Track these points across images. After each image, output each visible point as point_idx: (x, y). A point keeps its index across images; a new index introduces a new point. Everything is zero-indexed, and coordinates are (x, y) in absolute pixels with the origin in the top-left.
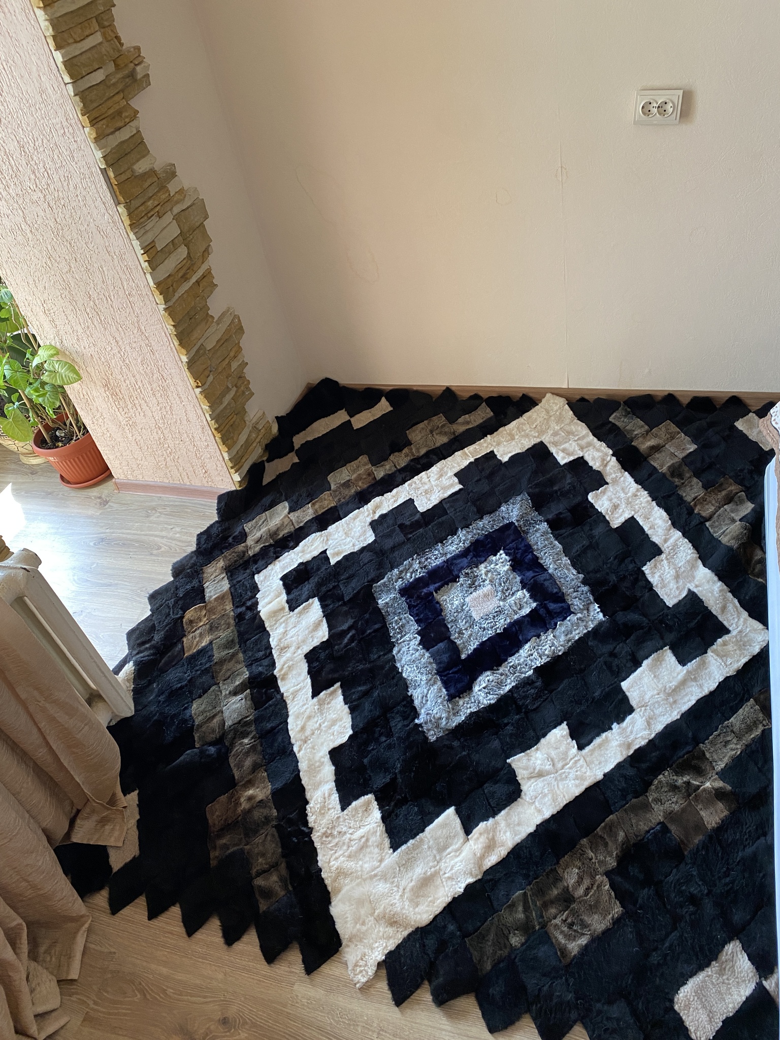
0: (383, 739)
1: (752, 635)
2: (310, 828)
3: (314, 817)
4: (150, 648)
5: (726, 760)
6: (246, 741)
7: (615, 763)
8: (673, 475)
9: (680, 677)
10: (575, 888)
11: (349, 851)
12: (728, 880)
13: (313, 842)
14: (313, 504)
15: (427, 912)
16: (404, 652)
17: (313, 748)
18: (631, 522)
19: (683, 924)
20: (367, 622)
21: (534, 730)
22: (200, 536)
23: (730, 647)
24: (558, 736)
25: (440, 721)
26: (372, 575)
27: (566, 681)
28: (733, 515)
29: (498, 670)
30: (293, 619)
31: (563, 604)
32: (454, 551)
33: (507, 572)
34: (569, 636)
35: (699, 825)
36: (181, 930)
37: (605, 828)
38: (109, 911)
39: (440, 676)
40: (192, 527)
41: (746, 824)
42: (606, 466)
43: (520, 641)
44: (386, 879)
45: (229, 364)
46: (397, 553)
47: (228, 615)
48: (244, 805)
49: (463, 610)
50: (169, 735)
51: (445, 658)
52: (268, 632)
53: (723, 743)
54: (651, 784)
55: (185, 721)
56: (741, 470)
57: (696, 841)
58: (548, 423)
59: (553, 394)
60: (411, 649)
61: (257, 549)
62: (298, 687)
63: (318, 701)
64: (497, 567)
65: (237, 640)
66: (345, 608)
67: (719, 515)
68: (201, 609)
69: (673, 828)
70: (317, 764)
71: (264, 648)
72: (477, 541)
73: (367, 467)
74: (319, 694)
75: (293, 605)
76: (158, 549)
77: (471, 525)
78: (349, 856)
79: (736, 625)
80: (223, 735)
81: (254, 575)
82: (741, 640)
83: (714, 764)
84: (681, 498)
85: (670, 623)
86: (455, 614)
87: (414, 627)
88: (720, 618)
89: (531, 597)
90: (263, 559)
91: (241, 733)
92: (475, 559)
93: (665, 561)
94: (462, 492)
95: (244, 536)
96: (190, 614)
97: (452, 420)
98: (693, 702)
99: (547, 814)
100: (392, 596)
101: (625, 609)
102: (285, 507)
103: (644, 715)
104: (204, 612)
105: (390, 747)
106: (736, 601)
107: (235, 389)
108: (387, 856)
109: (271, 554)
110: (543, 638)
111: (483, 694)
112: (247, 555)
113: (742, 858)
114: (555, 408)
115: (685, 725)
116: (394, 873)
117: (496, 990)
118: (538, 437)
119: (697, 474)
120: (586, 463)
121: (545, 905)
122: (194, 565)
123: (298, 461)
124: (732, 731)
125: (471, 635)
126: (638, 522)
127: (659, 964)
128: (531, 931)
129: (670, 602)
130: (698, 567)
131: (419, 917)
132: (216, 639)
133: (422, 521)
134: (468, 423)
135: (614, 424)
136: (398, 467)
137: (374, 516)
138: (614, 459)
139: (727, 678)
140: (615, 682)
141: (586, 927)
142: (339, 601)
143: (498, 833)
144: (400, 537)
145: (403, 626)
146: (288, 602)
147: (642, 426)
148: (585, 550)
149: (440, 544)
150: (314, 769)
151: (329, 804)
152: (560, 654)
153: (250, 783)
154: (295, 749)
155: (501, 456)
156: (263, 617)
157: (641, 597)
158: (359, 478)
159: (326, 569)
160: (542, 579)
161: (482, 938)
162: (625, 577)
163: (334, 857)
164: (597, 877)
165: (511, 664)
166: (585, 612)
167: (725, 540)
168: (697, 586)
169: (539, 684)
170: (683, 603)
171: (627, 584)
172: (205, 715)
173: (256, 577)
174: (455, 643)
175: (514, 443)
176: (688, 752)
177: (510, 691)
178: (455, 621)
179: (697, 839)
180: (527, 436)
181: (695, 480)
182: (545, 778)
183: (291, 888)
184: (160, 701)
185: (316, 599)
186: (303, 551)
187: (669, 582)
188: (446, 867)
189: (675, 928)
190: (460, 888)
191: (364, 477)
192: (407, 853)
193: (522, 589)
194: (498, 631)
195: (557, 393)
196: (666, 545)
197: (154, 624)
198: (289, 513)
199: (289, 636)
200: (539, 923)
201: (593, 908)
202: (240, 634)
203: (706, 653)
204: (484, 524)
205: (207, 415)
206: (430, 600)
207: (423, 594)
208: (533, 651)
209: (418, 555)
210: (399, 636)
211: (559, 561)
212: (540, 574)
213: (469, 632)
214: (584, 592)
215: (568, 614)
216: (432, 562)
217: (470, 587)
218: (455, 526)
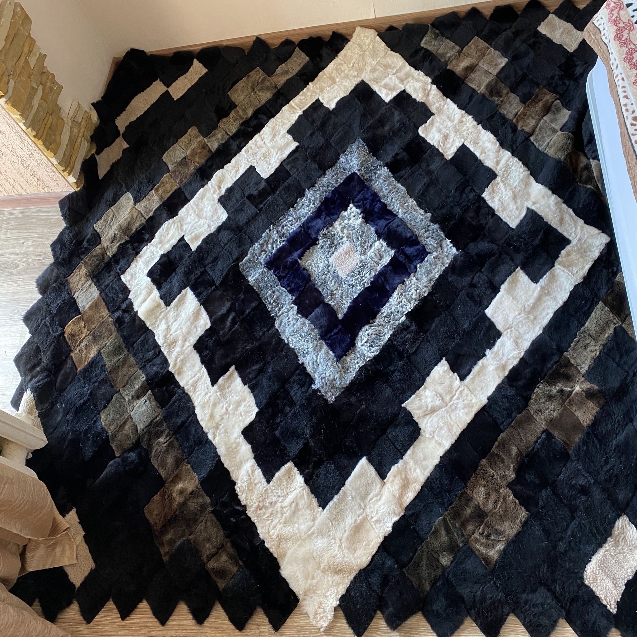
0: (288, 409)
1: (590, 241)
2: (243, 506)
3: (244, 495)
4: (41, 371)
5: (588, 362)
6: (162, 440)
7: (495, 386)
8: (491, 95)
9: (536, 294)
10: (485, 504)
11: (284, 518)
12: (608, 467)
13: (249, 518)
14: (157, 190)
15: (365, 554)
16: (285, 324)
17: (226, 432)
18: (463, 151)
19: (579, 513)
20: (243, 301)
21: (418, 371)
22: (53, 245)
23: (573, 256)
24: (441, 372)
25: (334, 382)
26: (235, 254)
27: (437, 320)
28: (553, 125)
29: (374, 322)
30: (172, 314)
31: (418, 247)
32: (306, 213)
33: (361, 225)
34: (430, 276)
35: (577, 426)
36: (155, 622)
37: (498, 446)
38: (84, 622)
39: (324, 340)
40: (43, 237)
41: (615, 414)
42: (428, 95)
43: (388, 291)
44: (322, 535)
45: (26, 61)
46: (253, 226)
47: (106, 322)
48: (178, 499)
49: (329, 271)
50: (88, 451)
51: (324, 321)
52: (151, 331)
53: (584, 347)
54: (530, 398)
55: (98, 434)
56: (552, 78)
57: (577, 439)
58: (364, 59)
59: (362, 26)
60: (291, 319)
61: (115, 249)
62: (196, 378)
63: (219, 387)
64: (351, 221)
65: (123, 345)
66: (219, 293)
67: (540, 128)
68: (78, 321)
69: (555, 433)
70: (234, 446)
71: (152, 347)
72: (326, 199)
73: (199, 140)
74: (217, 381)
75: (167, 299)
76: (16, 267)
77: (316, 183)
78: (285, 522)
79: (575, 234)
80: (139, 439)
81: (119, 276)
82: (581, 248)
83: (579, 368)
84: (503, 117)
85: (518, 244)
86: (323, 277)
87: (288, 298)
88: (560, 230)
89: (389, 245)
90: (124, 257)
91: (155, 433)
92: (328, 218)
93: (501, 184)
94: (299, 150)
95: (96, 238)
96: (69, 328)
97: (270, 73)
98: (551, 315)
99: (447, 444)
100: (260, 271)
101: (474, 239)
102: (129, 198)
103: (511, 337)
104: (82, 324)
105: (295, 415)
106: (571, 211)
107: (41, 87)
108: (318, 514)
109: (130, 251)
110: (407, 283)
111: (366, 348)
112: (106, 257)
113: (617, 446)
114: (367, 42)
115: (548, 338)
116: (328, 527)
117: (439, 605)
118: (358, 76)
119: (513, 90)
120: (409, 96)
121: (463, 525)
122: (57, 277)
123: (128, 146)
124: (590, 335)
125: (342, 294)
126: (469, 149)
127: (566, 551)
128: (456, 550)
129: (513, 224)
130: (531, 184)
131: (359, 561)
132: (103, 348)
133: (269, 189)
134: (286, 72)
135: (427, 50)
136: (231, 134)
137: (220, 192)
138: (434, 87)
139: (576, 287)
140: (480, 311)
141: (500, 534)
142: (211, 286)
143: (409, 472)
144: (251, 210)
145: (278, 298)
146: (161, 297)
147: (453, 47)
148: (427, 187)
149: (291, 209)
150: (233, 450)
151: (254, 480)
152: (426, 295)
153: (177, 478)
154: (210, 437)
155: (328, 103)
156: (142, 318)
157: (486, 224)
158: (194, 153)
159: (189, 257)
160: (395, 225)
161: (417, 565)
162: (468, 207)
163: (272, 527)
164: (501, 490)
165: (385, 314)
166: (439, 249)
167: (551, 152)
168: (534, 203)
169: (413, 328)
170: (525, 223)
171: (471, 214)
172: (115, 424)
173: (122, 277)
174: (330, 305)
175: (336, 87)
176: (555, 363)
177: (389, 340)
178: (325, 283)
179: (577, 438)
180: (347, 77)
181: (512, 95)
182: (438, 412)
183: (241, 563)
184: (68, 421)
185: (188, 289)
186: (161, 242)
187: (508, 204)
188: (372, 512)
189: (573, 518)
190: (388, 528)
191: (199, 151)
192: (335, 508)
193: (378, 239)
194: (366, 286)
195: (366, 25)
196: (498, 168)
197: (38, 346)
198: (135, 204)
199: (172, 331)
200: (462, 542)
201: (503, 518)
202: (126, 339)
203: (553, 266)
204: (328, 180)
205: (21, 124)
206: (297, 268)
207: (288, 263)
208: (401, 298)
209: (274, 225)
210: (277, 309)
211: (406, 204)
212: (391, 221)
213: (340, 292)
214: (435, 230)
215: (425, 255)
216: (289, 228)
217: (331, 247)
218: (301, 187)
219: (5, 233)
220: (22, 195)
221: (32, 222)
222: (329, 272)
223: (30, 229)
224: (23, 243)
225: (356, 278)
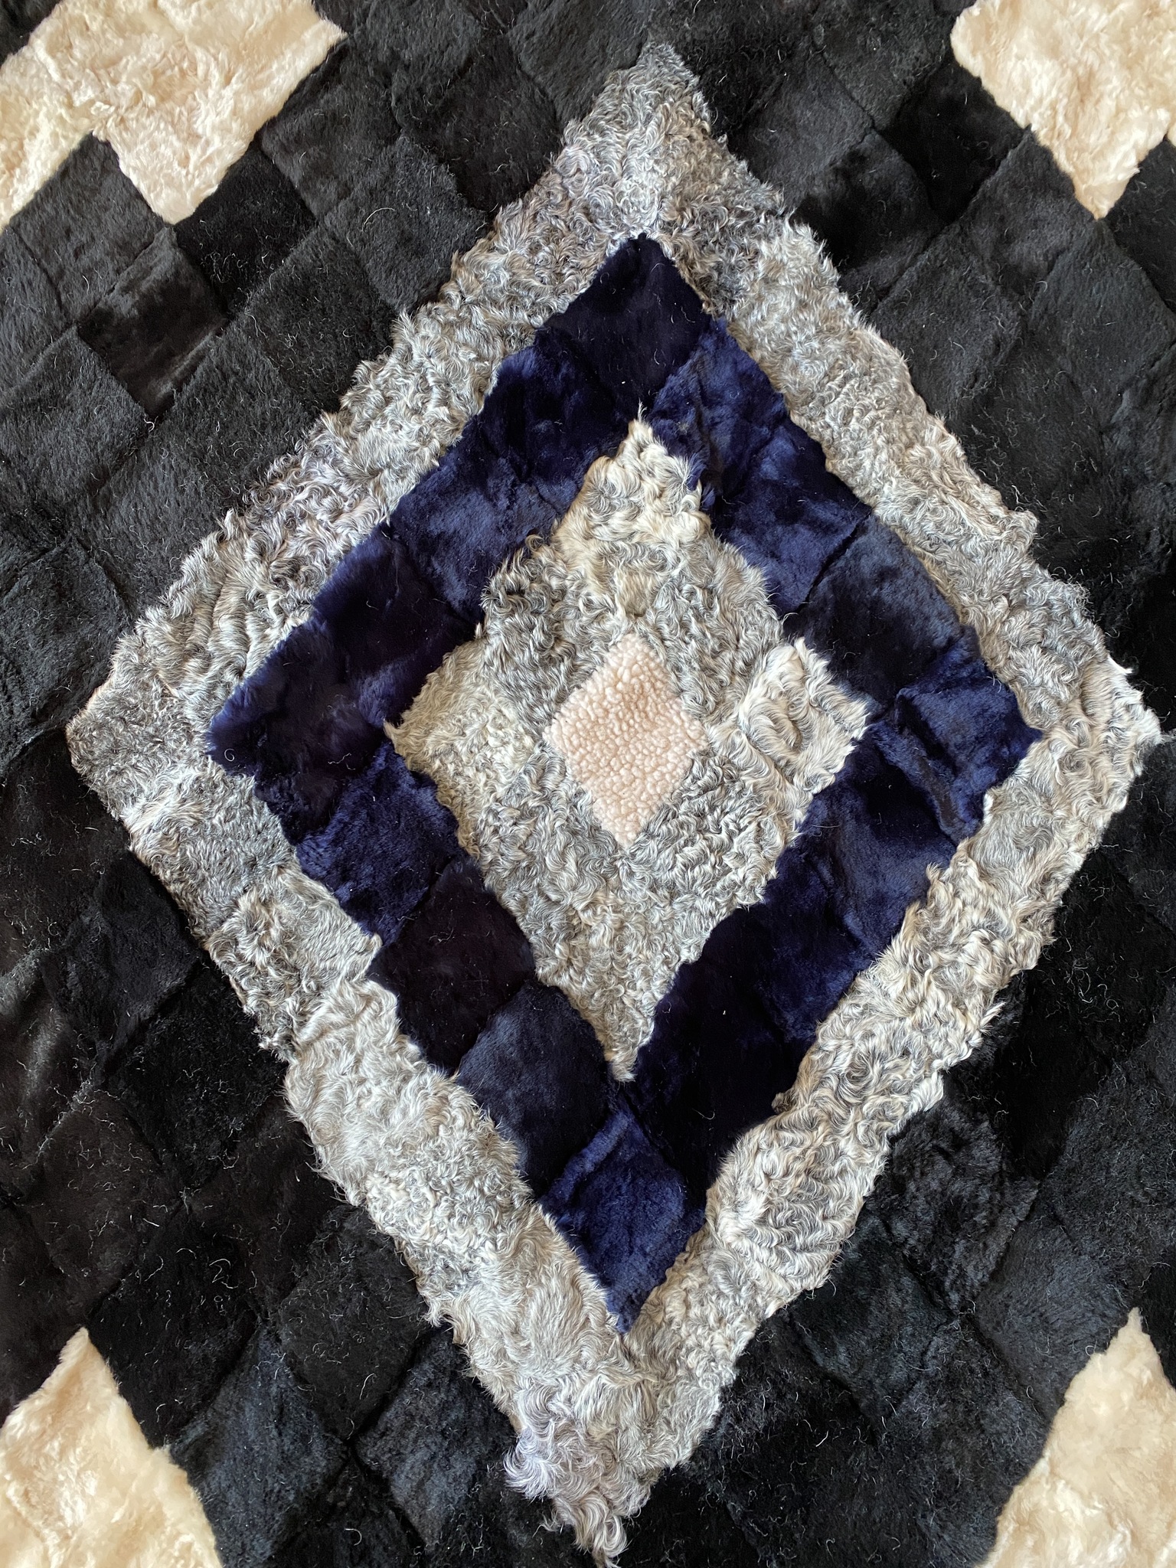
16: (340, 1094)
20: (106, 952)
21: (1018, 1381)
25: (618, 1444)
27: (1090, 1108)
29: (791, 1103)
32: (409, 451)
33: (694, 547)
39: (554, 1209)
43: (854, 942)
46: (124, 507)
51: (541, 1085)
60: (367, 1068)
64: (642, 522)
77: (447, 277)
87: (345, 941)
89: (837, 673)
92: (527, 496)
94: (347, 67)
100: (186, 774)
110: (941, 893)
111: (763, 1253)
125: (623, 931)
133: (198, 289)
144: (110, 409)
145: (290, 942)
149: (329, 421)
152: (1031, 964)
160: (866, 568)
165: (841, 1060)
166: (1077, 712)
169: (986, 1154)
174: (565, 995)
178: (530, 869)
193: (788, 642)
194: (744, 900)
204: (509, 266)
206: (381, 774)
207: (334, 739)
208: (922, 985)
209: (242, 509)
210: (290, 1004)
211: (917, 452)
212: (847, 543)
213: (611, 917)
214: (1057, 611)
215: (1016, 748)
216: (321, 534)
217: (548, 662)
218: (372, 293)
222: (547, 800)
225: (691, 852)
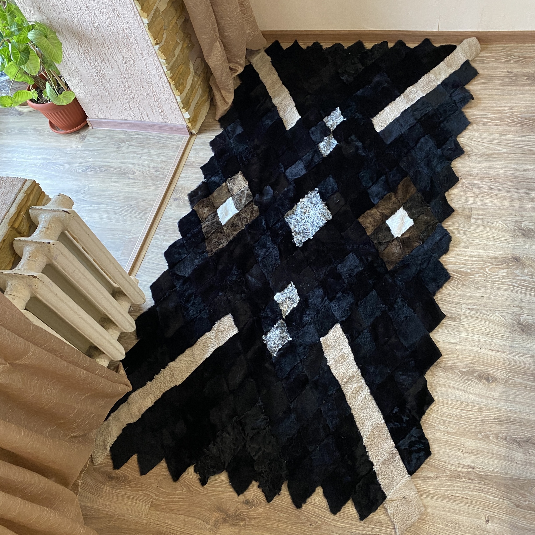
107: (182, 42)
205: (164, 67)
219: (128, 148)
220: (145, 121)
221: (149, 143)
223: (147, 148)
224: (140, 157)
